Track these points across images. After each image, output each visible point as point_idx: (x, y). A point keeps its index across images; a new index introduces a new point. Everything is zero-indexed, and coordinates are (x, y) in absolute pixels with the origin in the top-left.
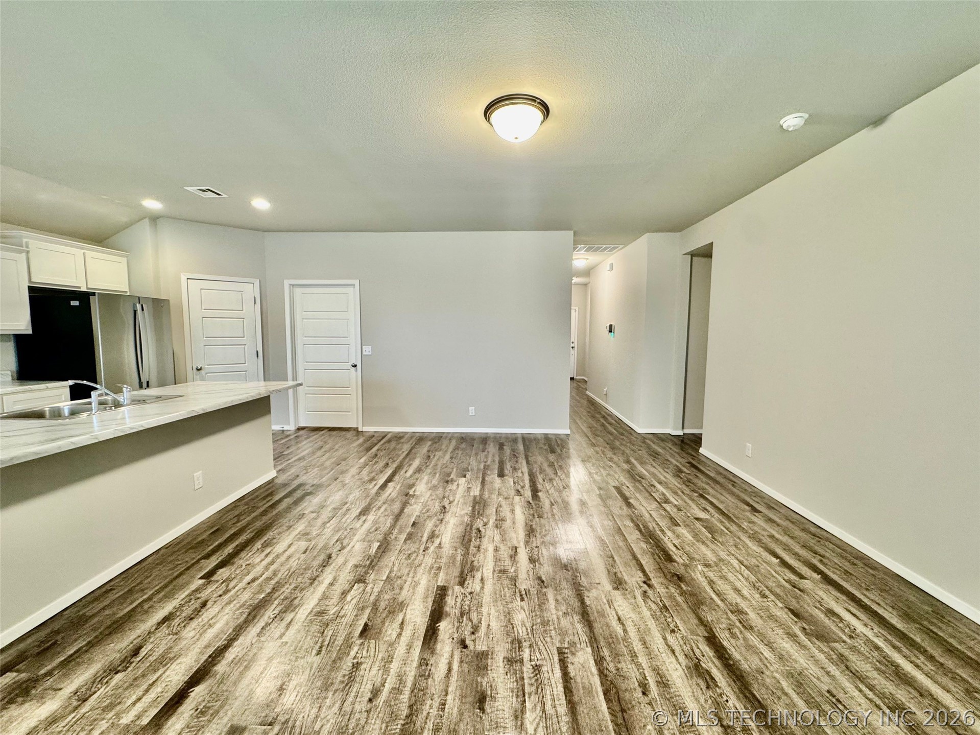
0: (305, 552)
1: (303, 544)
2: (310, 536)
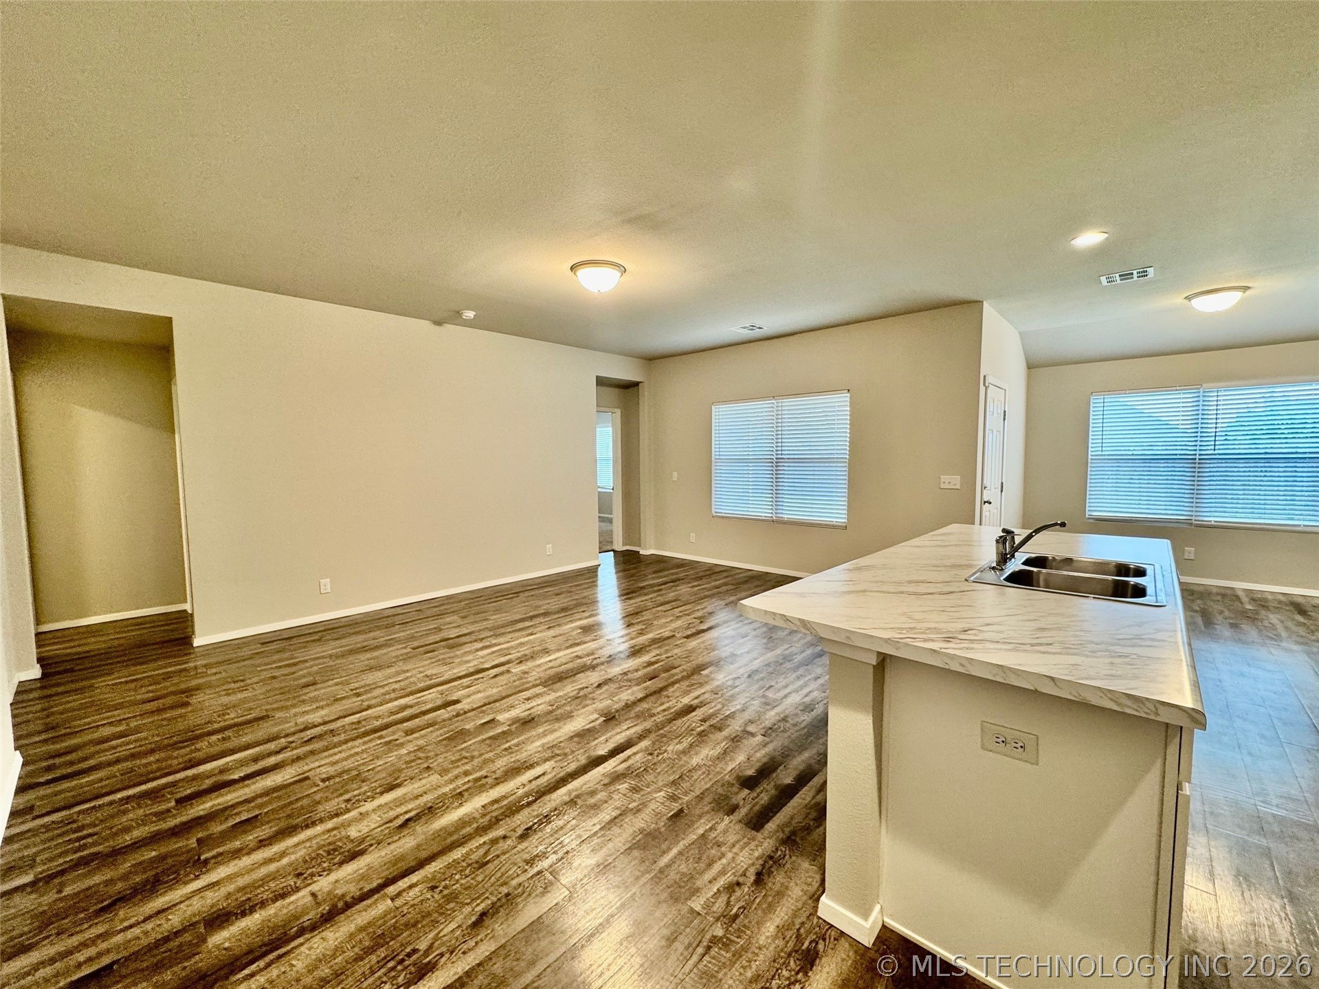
0: (771, 686)
1: (770, 694)
2: (763, 700)
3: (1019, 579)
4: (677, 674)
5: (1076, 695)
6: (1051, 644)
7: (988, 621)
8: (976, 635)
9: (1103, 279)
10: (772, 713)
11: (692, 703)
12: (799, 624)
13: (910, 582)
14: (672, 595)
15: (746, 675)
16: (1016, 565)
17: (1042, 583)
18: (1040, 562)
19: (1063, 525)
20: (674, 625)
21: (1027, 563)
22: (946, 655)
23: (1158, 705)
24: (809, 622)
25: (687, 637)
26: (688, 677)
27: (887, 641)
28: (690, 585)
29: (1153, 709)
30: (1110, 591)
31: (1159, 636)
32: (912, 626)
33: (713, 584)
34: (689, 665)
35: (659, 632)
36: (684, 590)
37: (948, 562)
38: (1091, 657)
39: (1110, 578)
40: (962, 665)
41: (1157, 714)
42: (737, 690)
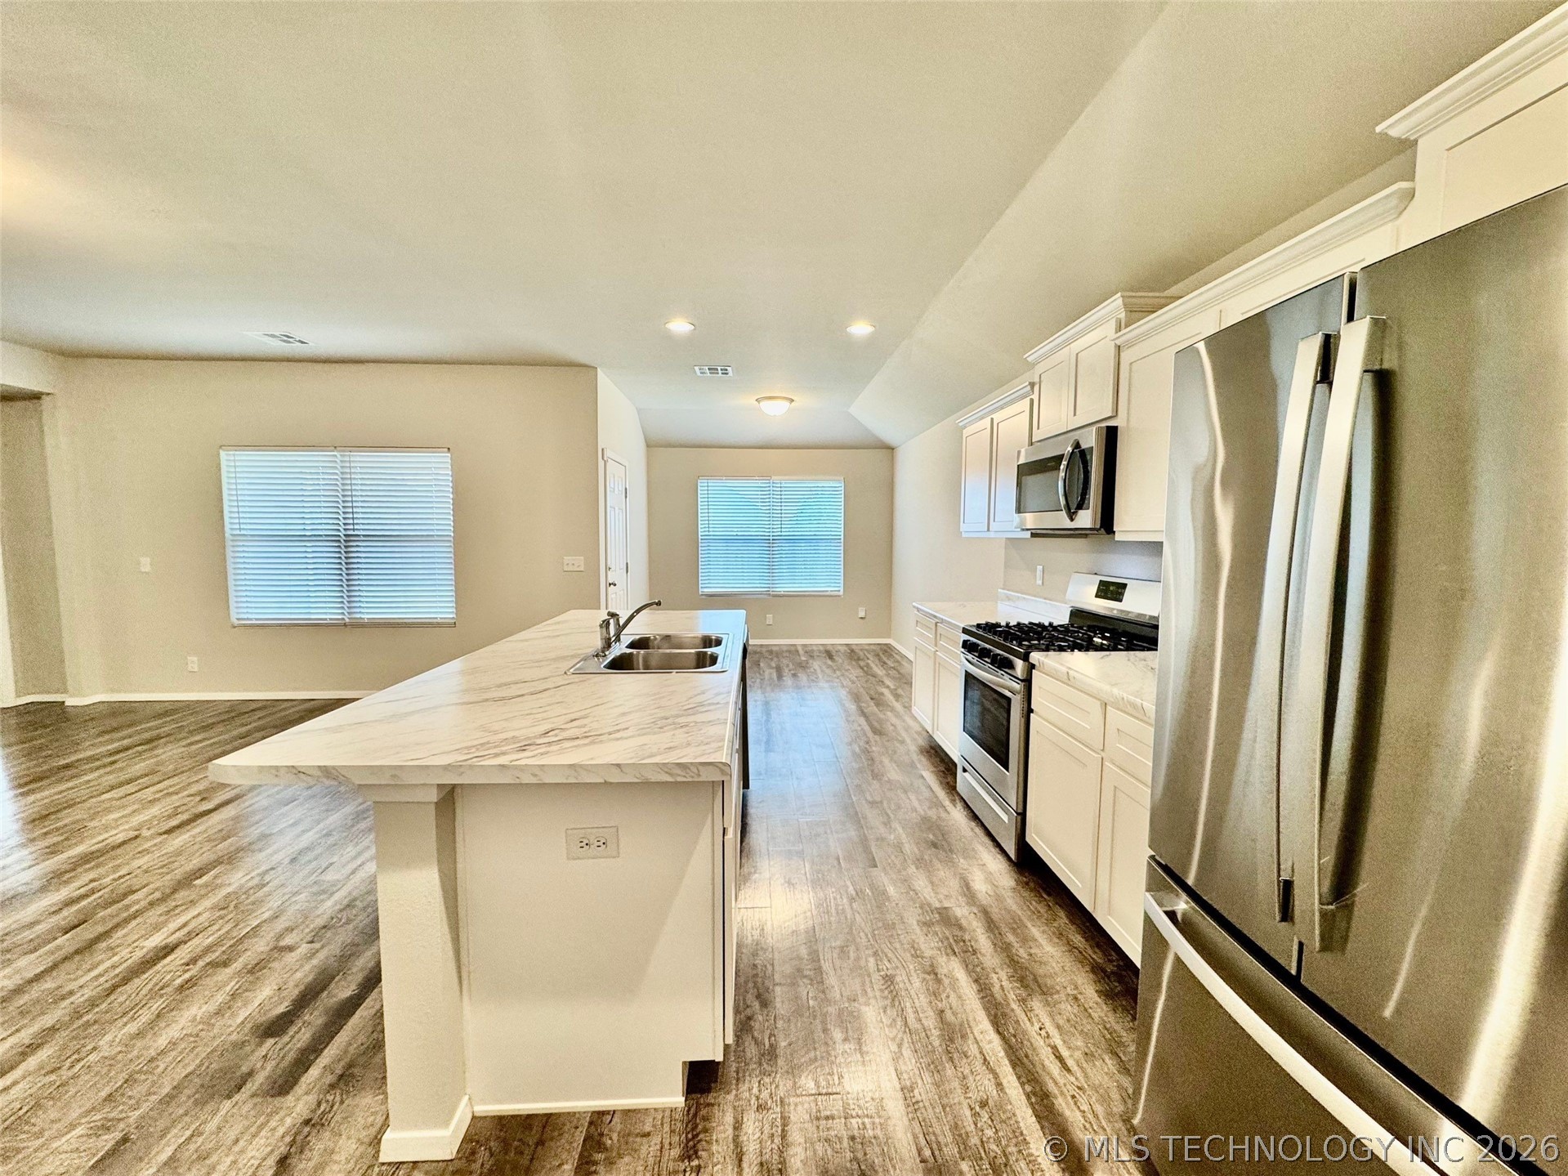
3: (621, 664)
4: (138, 902)
5: (638, 775)
6: (627, 729)
7: (573, 716)
8: (556, 735)
9: (697, 368)
10: (329, 903)
11: (168, 941)
12: (319, 773)
13: (500, 686)
14: (139, 767)
15: (287, 861)
16: (619, 649)
17: (641, 666)
18: (641, 644)
19: (659, 604)
20: (137, 820)
21: (632, 645)
22: (516, 767)
23: (700, 768)
24: (334, 768)
25: (169, 832)
26: (163, 899)
27: (447, 768)
28: (184, 743)
29: (696, 771)
30: (694, 663)
31: (718, 699)
32: (485, 740)
33: (235, 733)
34: (168, 877)
35: (101, 838)
36: (169, 753)
37: (552, 655)
38: (660, 732)
39: (693, 651)
40: (535, 775)
41: (699, 775)
42: (265, 889)
